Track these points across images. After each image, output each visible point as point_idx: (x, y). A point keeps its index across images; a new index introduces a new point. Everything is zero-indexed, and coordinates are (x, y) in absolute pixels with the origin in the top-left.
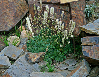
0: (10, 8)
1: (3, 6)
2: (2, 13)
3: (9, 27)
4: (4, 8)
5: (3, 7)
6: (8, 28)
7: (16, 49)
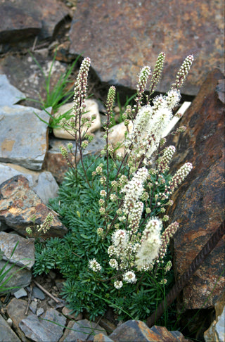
0: (192, 36)
1: (183, 13)
2: (153, 25)
3: (115, 76)
4: (175, 19)
5: (179, 16)
6: (112, 74)
7: (37, 136)
